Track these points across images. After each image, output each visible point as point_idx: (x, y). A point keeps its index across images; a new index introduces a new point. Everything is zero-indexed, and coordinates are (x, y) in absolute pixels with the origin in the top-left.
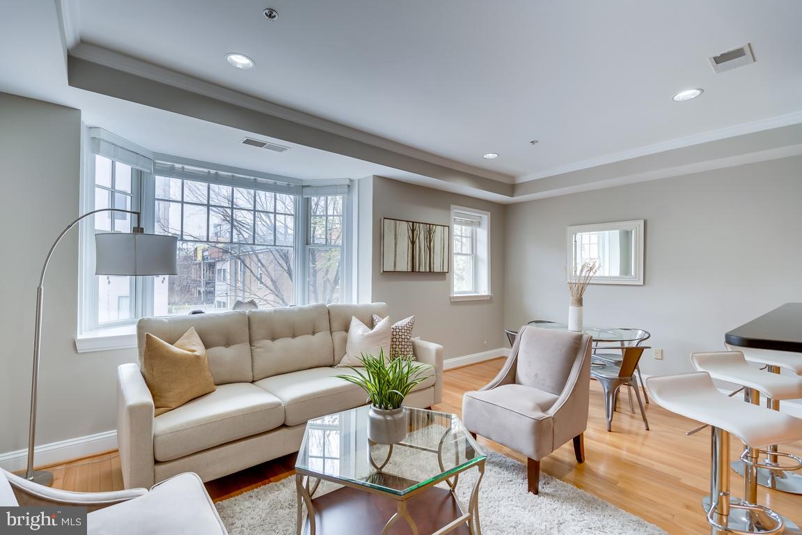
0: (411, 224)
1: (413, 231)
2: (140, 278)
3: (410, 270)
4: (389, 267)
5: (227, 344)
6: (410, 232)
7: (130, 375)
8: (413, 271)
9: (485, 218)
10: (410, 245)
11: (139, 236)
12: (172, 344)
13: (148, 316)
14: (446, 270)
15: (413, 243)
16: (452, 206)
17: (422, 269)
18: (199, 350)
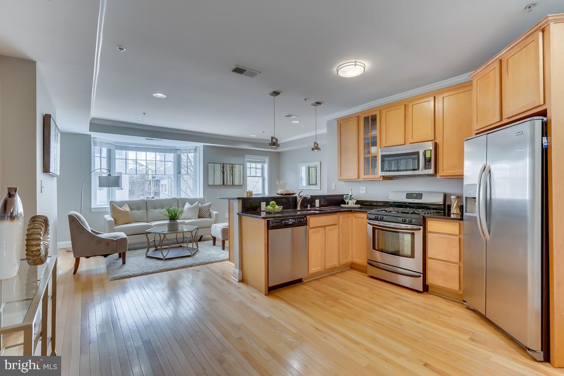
0: (222, 165)
1: (223, 168)
2: (110, 188)
3: (222, 184)
4: (211, 183)
5: (138, 210)
6: (222, 168)
7: (108, 217)
8: (223, 184)
9: (267, 159)
10: (222, 174)
11: (110, 177)
12: (121, 208)
13: (114, 200)
14: (242, 184)
15: (223, 173)
16: (246, 155)
17: (229, 184)
18: (128, 209)
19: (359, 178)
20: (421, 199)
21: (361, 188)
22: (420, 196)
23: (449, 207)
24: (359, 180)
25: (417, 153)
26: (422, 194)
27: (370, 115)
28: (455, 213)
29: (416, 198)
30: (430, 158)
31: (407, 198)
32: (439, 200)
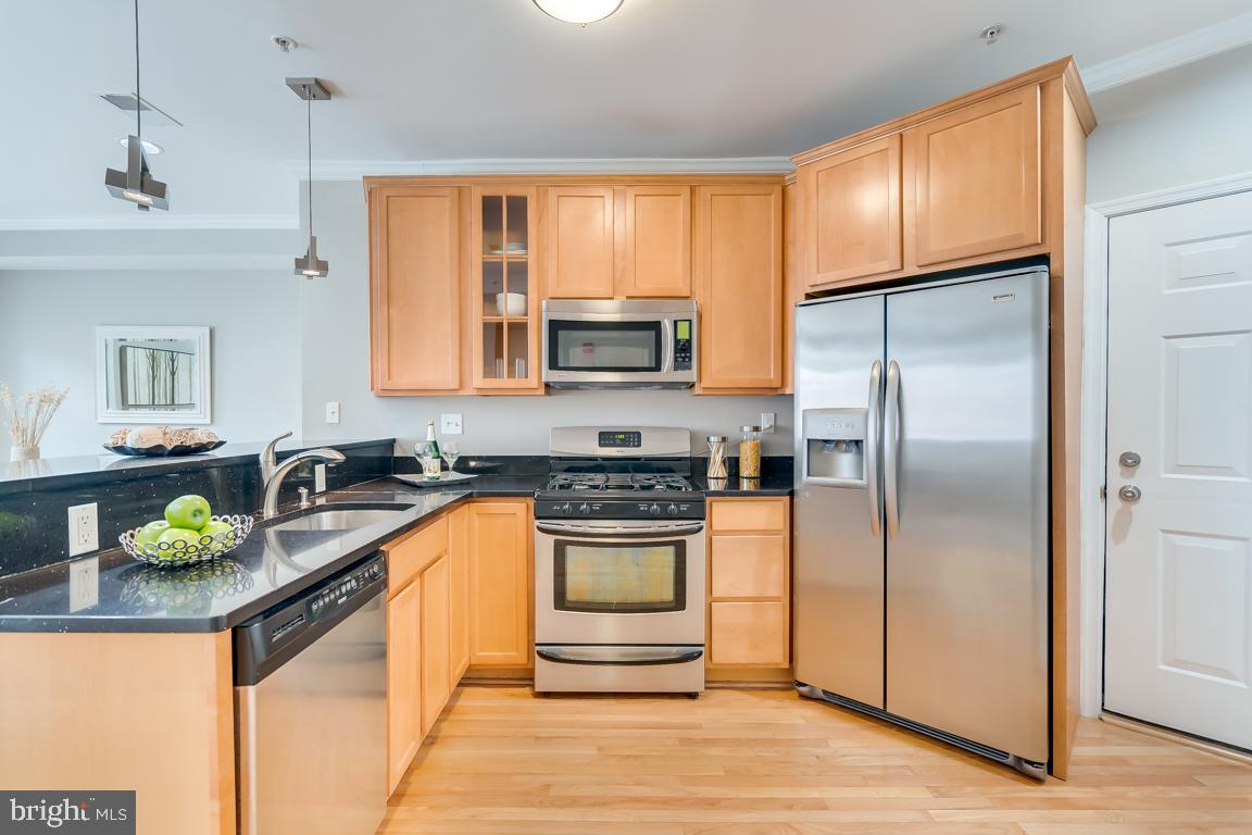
19: (461, 387)
20: (639, 445)
21: (445, 418)
22: (633, 438)
23: (705, 462)
24: (461, 393)
25: (655, 327)
26: (639, 434)
27: (504, 192)
28: (720, 476)
29: (624, 443)
30: (689, 341)
31: (601, 445)
32: (682, 448)
